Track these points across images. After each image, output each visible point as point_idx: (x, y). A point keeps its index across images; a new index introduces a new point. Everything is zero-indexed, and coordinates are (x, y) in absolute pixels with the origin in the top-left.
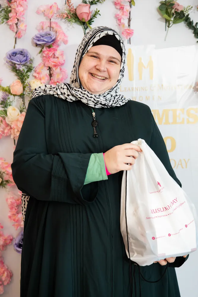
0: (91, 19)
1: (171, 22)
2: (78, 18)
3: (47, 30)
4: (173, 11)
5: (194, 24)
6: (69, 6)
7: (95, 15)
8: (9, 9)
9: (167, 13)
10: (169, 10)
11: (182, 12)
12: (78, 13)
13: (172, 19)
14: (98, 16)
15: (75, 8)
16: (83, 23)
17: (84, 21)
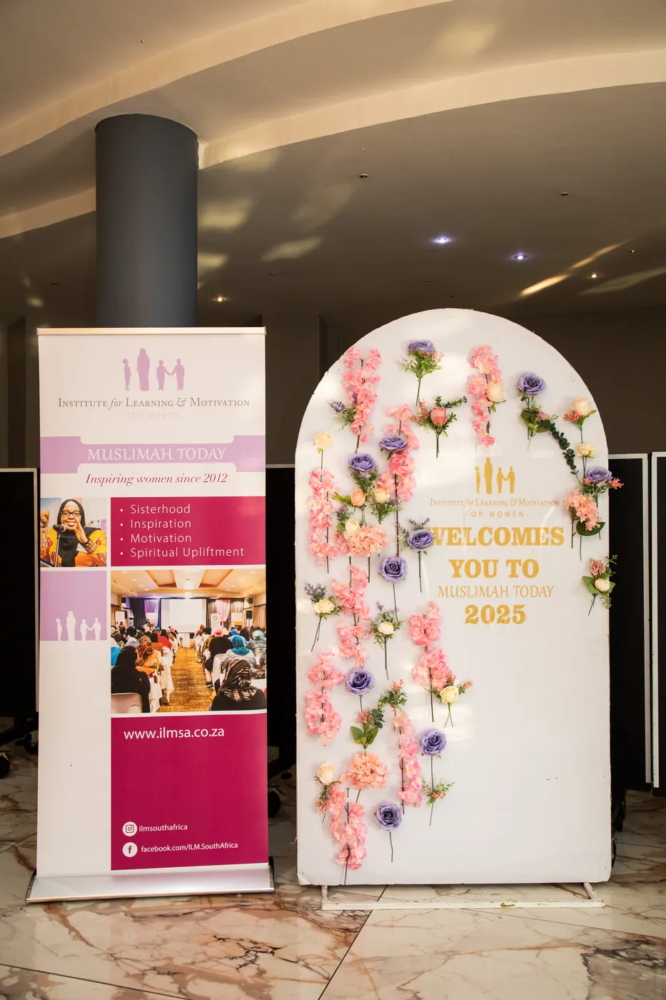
0: (445, 424)
1: (534, 431)
2: (431, 421)
3: (396, 434)
4: (537, 419)
6: (422, 408)
7: (450, 419)
8: (354, 410)
9: (530, 421)
10: (532, 418)
11: (547, 421)
12: (432, 417)
13: (536, 428)
14: (453, 420)
15: (428, 410)
16: (437, 428)
17: (437, 425)
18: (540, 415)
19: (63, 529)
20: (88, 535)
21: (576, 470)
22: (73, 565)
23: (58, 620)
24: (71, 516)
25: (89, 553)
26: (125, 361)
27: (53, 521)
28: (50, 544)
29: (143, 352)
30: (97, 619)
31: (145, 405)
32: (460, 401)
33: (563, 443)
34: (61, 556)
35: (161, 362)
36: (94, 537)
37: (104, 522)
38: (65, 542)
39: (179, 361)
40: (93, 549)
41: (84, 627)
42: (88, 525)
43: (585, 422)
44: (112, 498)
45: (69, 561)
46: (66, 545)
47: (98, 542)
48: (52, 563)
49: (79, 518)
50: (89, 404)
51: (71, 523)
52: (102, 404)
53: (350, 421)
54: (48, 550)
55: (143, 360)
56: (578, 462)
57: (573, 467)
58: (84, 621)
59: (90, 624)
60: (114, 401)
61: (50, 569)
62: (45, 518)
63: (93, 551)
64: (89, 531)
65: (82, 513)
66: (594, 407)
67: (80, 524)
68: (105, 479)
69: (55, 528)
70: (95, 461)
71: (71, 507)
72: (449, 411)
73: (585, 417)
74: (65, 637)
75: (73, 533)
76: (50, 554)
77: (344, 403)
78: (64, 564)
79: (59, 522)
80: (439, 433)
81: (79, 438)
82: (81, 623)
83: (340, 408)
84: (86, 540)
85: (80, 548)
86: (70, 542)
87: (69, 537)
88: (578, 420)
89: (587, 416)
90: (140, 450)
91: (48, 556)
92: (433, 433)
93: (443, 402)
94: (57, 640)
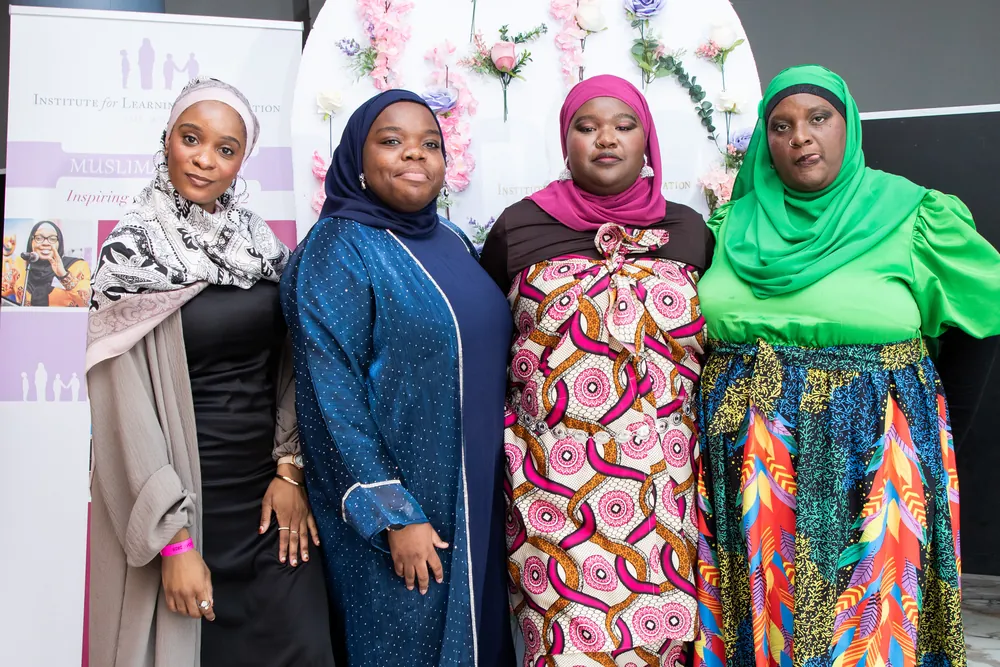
0: (516, 68)
1: (651, 75)
2: (494, 65)
3: (441, 86)
4: (655, 56)
5: (690, 80)
6: (478, 45)
7: (523, 60)
8: (375, 51)
9: (645, 59)
10: (649, 54)
11: (671, 58)
12: (495, 59)
13: (654, 69)
14: (527, 62)
15: (488, 48)
16: (503, 74)
17: (503, 71)
18: (659, 49)
19: (34, 258)
20: (66, 267)
21: (715, 133)
22: (46, 304)
23: (24, 375)
24: (46, 242)
25: (68, 290)
26: (123, 53)
27: (21, 248)
28: (16, 277)
29: (146, 42)
30: (75, 374)
31: (146, 106)
32: (537, 32)
33: (696, 93)
34: (31, 292)
35: (169, 56)
36: (75, 269)
37: (88, 251)
38: (37, 275)
39: (192, 55)
40: (72, 284)
41: (58, 385)
42: (67, 254)
43: (729, 58)
44: (100, 222)
45: (41, 298)
46: (37, 278)
47: (80, 276)
48: (18, 301)
49: (56, 245)
50: (74, 103)
51: (46, 251)
52: (90, 104)
53: (369, 68)
54: (12, 284)
55: (147, 53)
56: (717, 120)
57: (711, 129)
58: (58, 376)
59: (66, 381)
60: (108, 100)
61: (15, 308)
62: (10, 245)
63: (73, 287)
64: (68, 262)
65: (60, 239)
66: (741, 34)
67: (57, 253)
68: (92, 198)
69: (24, 257)
70: (80, 174)
71: (46, 230)
72: (520, 49)
73: (727, 51)
74: (32, 396)
75: (47, 263)
76: (16, 290)
77: (358, 40)
78: (34, 303)
79: (30, 249)
80: (506, 84)
81: (59, 144)
82: (54, 378)
83: (352, 50)
84: (64, 273)
85: (56, 283)
86: (43, 274)
87: (43, 268)
88: (717, 56)
89: (730, 50)
90: (137, 162)
91: (14, 291)
92: (496, 83)
93: (512, 34)
94: (21, 399)
